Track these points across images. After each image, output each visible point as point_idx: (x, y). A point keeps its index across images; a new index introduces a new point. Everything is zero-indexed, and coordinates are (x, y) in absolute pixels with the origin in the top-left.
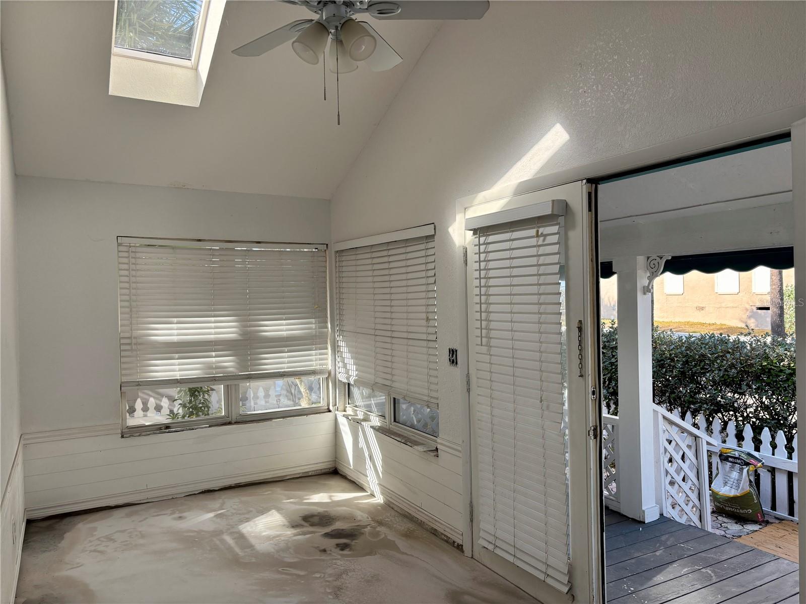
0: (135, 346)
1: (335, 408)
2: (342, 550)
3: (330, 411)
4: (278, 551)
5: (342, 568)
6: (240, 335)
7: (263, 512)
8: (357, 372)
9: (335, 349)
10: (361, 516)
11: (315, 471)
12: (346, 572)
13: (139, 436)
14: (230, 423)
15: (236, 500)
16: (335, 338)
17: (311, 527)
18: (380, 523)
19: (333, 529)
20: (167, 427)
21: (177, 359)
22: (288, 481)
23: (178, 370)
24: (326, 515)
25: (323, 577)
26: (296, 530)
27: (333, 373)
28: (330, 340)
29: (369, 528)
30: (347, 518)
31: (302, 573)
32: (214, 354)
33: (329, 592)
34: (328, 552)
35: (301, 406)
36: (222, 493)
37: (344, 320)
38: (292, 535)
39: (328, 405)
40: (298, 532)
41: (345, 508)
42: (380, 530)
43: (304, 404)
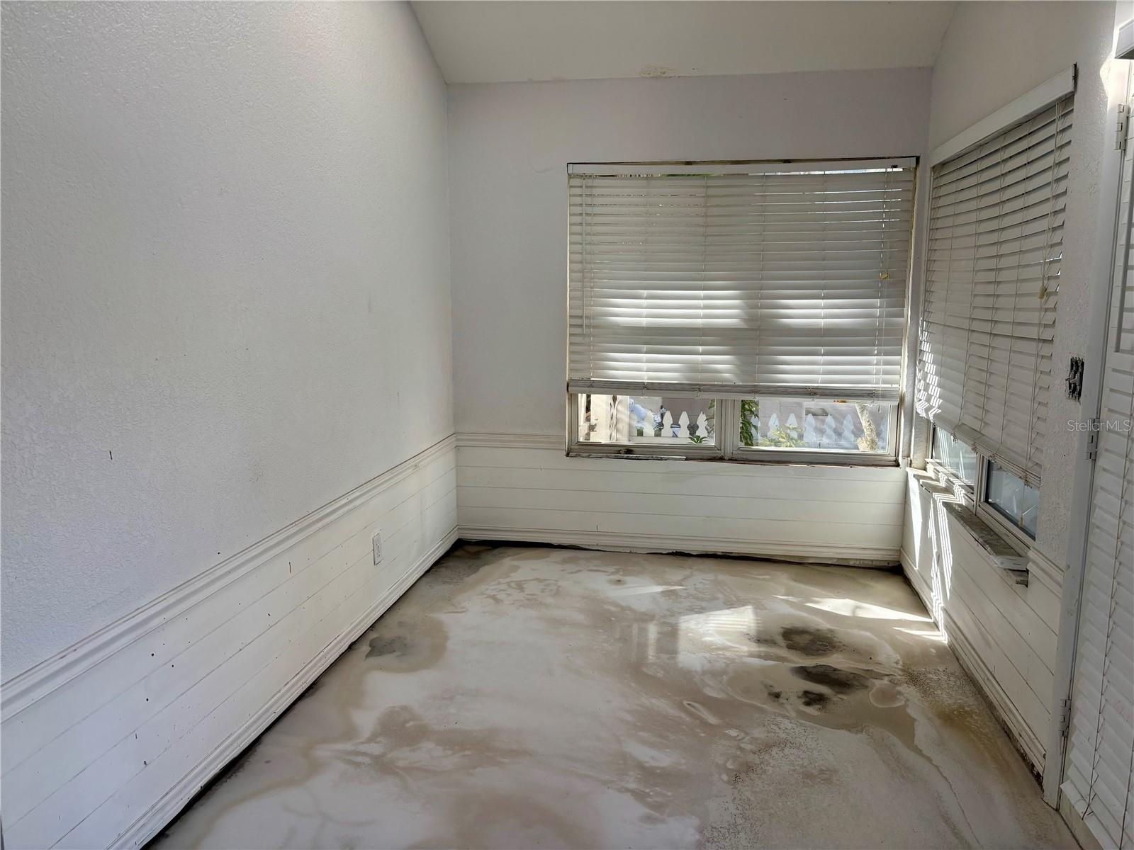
0: (588, 330)
1: (906, 461)
2: (808, 704)
3: (898, 465)
4: (704, 673)
5: (783, 736)
6: (745, 320)
7: (730, 604)
8: (941, 401)
9: (916, 355)
10: (888, 657)
11: (860, 560)
12: (782, 744)
13: (589, 457)
14: (721, 459)
15: (711, 576)
16: (917, 336)
17: (786, 649)
18: (913, 679)
19: (819, 663)
20: (629, 451)
21: (646, 353)
22: (811, 566)
23: (645, 369)
24: (828, 637)
25: (739, 740)
26: (759, 647)
27: (908, 399)
28: (908, 338)
29: (886, 681)
30: (859, 653)
31: (712, 720)
32: (700, 348)
33: (728, 769)
34: (781, 700)
35: (858, 449)
36: (700, 560)
37: (932, 302)
38: (746, 654)
39: (897, 455)
40: (760, 651)
41: (868, 634)
42: (903, 691)
43: (863, 447)
